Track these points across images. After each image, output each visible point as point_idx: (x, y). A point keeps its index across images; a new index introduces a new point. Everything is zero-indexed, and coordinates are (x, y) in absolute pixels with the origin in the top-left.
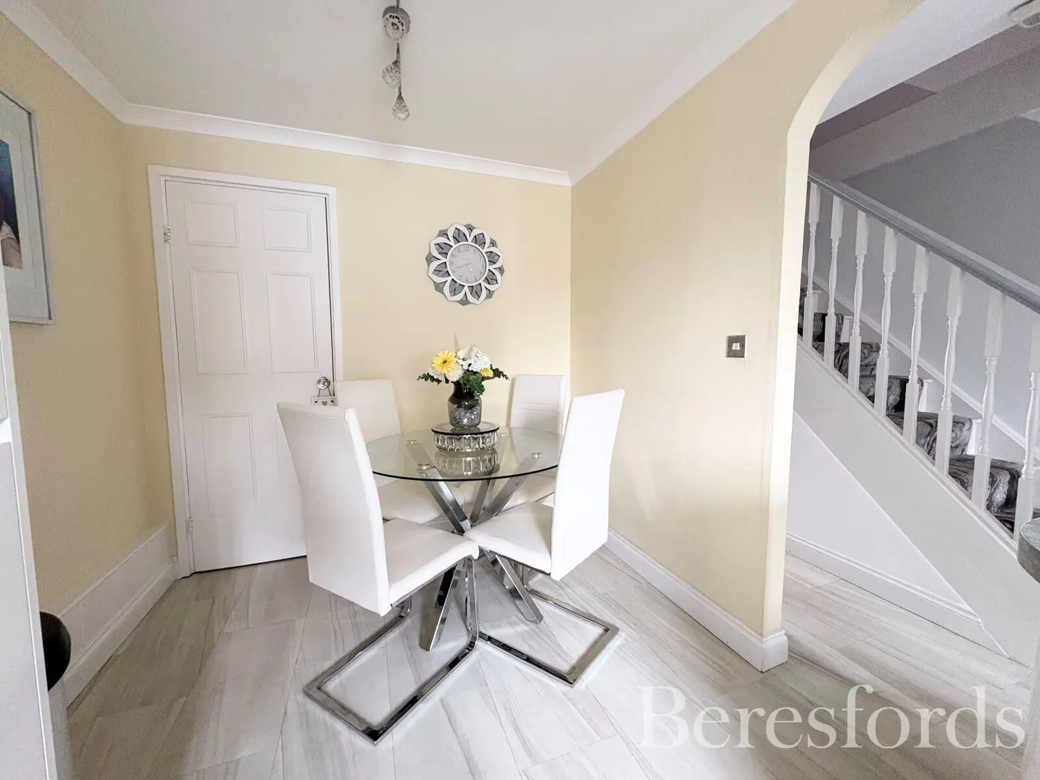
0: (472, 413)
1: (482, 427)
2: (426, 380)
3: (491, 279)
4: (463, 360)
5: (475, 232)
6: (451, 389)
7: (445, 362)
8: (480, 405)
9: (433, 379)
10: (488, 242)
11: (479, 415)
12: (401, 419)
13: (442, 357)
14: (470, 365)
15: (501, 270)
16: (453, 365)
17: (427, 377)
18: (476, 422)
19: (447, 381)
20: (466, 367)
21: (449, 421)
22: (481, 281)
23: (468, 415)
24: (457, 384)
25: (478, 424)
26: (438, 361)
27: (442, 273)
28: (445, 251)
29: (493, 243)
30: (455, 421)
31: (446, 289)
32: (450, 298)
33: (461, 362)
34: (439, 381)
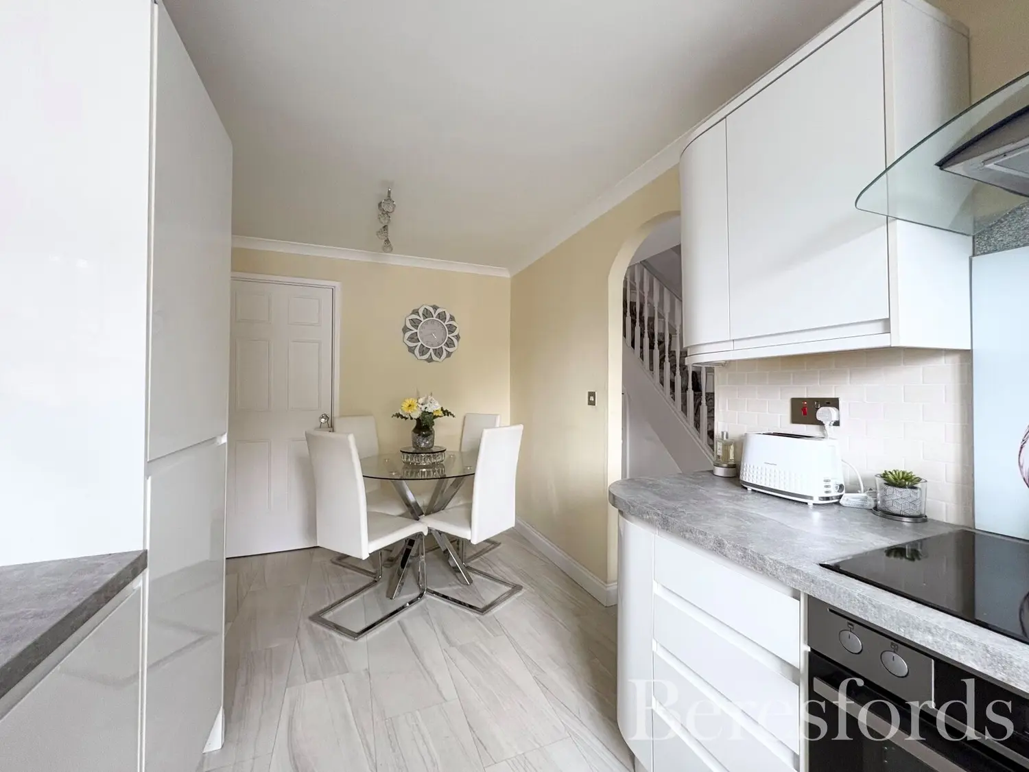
0: (427, 440)
1: (434, 449)
2: (398, 417)
3: (450, 344)
4: (422, 405)
5: (439, 311)
6: (414, 423)
7: (410, 406)
8: (434, 435)
9: (402, 417)
10: (448, 318)
11: (433, 442)
12: (380, 445)
13: (408, 402)
14: (426, 408)
15: (458, 337)
16: (415, 408)
17: (398, 415)
18: (430, 445)
19: (412, 419)
20: (423, 409)
21: (412, 445)
22: (443, 345)
23: (424, 441)
24: (418, 420)
25: (432, 447)
26: (405, 405)
27: (413, 340)
28: (417, 324)
29: (452, 318)
30: (416, 445)
31: (417, 351)
32: (419, 358)
33: (420, 406)
34: (406, 418)
